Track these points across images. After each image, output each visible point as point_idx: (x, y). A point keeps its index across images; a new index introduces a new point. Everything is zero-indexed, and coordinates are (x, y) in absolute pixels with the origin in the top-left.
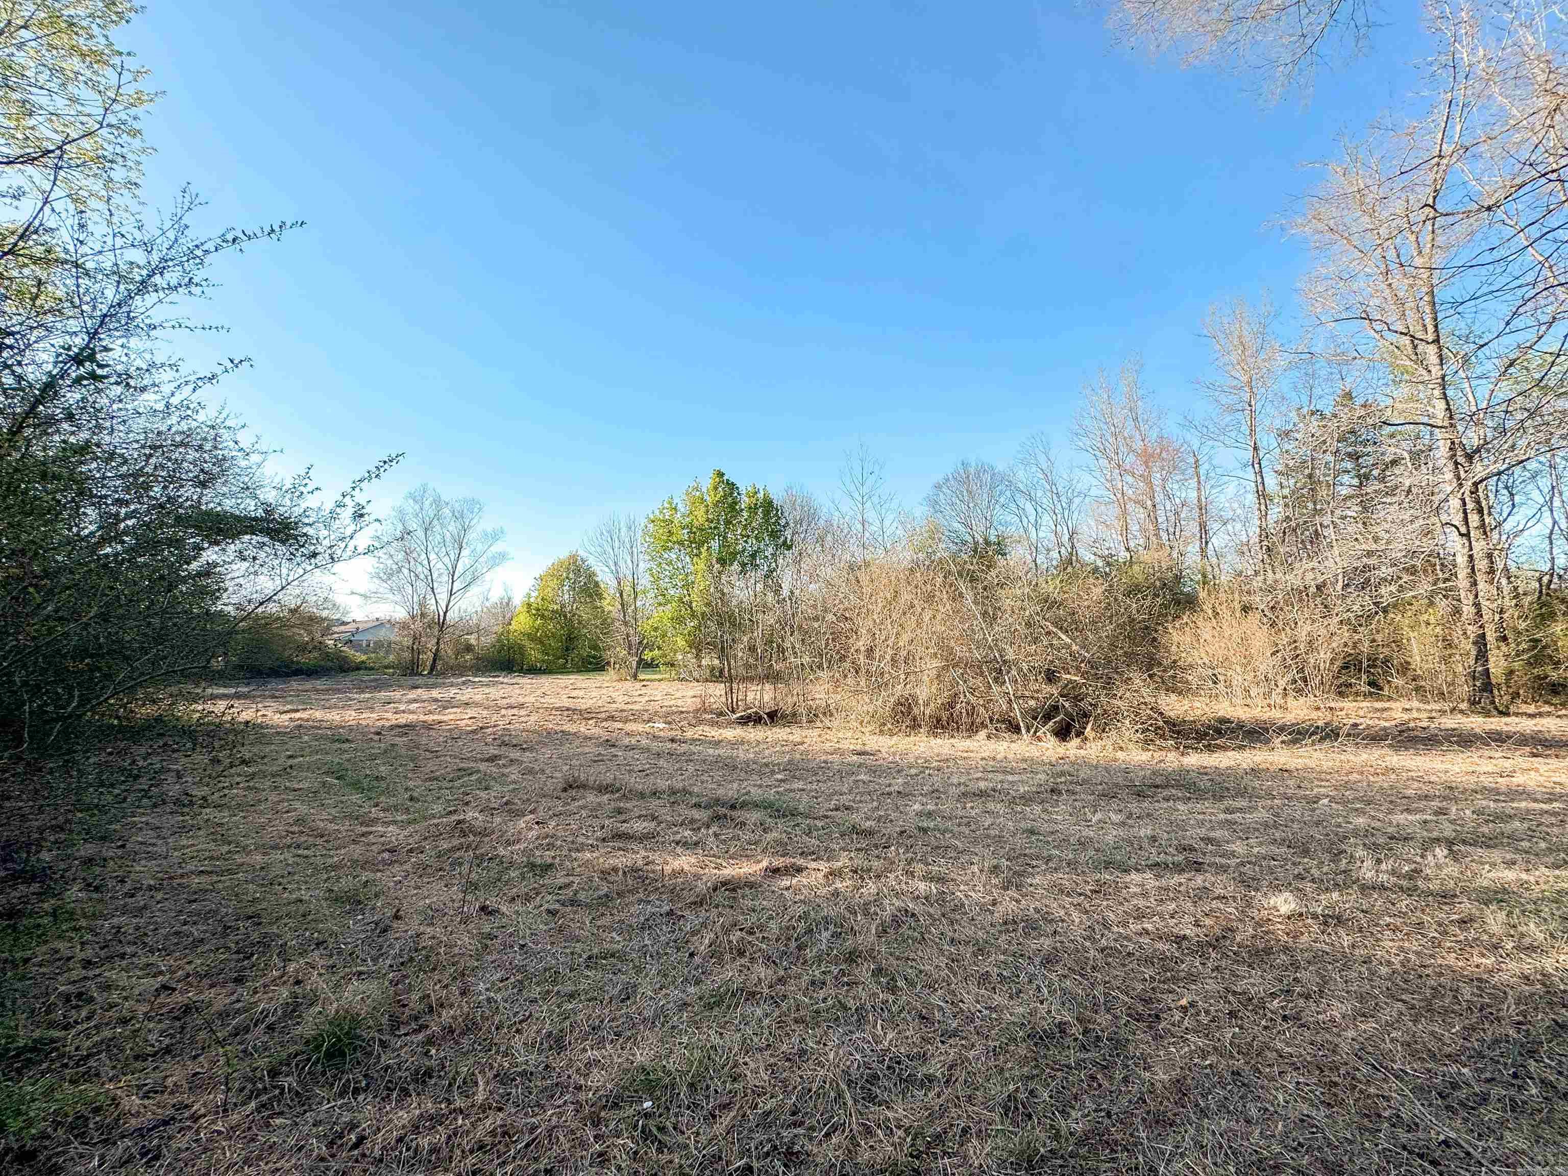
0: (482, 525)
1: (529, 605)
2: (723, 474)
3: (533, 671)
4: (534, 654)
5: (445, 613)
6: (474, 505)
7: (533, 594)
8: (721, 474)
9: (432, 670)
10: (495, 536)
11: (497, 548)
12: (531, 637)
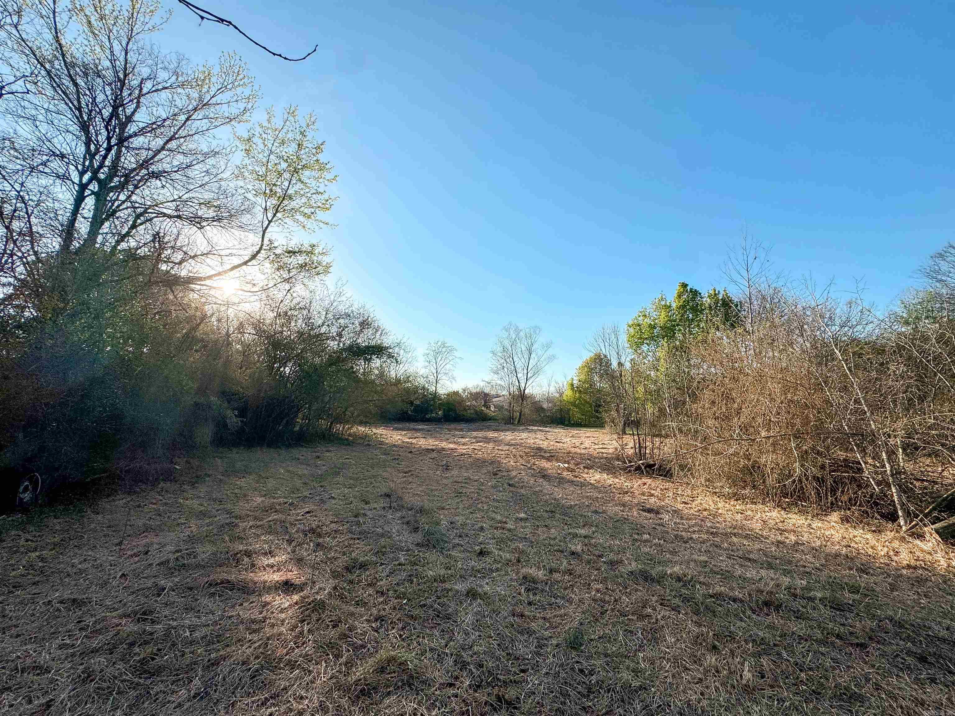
0: (541, 340)
1: (572, 385)
2: (687, 285)
3: (578, 425)
4: (577, 415)
5: (524, 390)
6: (537, 329)
7: (575, 378)
8: (684, 285)
9: (519, 421)
10: (548, 346)
11: (550, 352)
12: (574, 404)
